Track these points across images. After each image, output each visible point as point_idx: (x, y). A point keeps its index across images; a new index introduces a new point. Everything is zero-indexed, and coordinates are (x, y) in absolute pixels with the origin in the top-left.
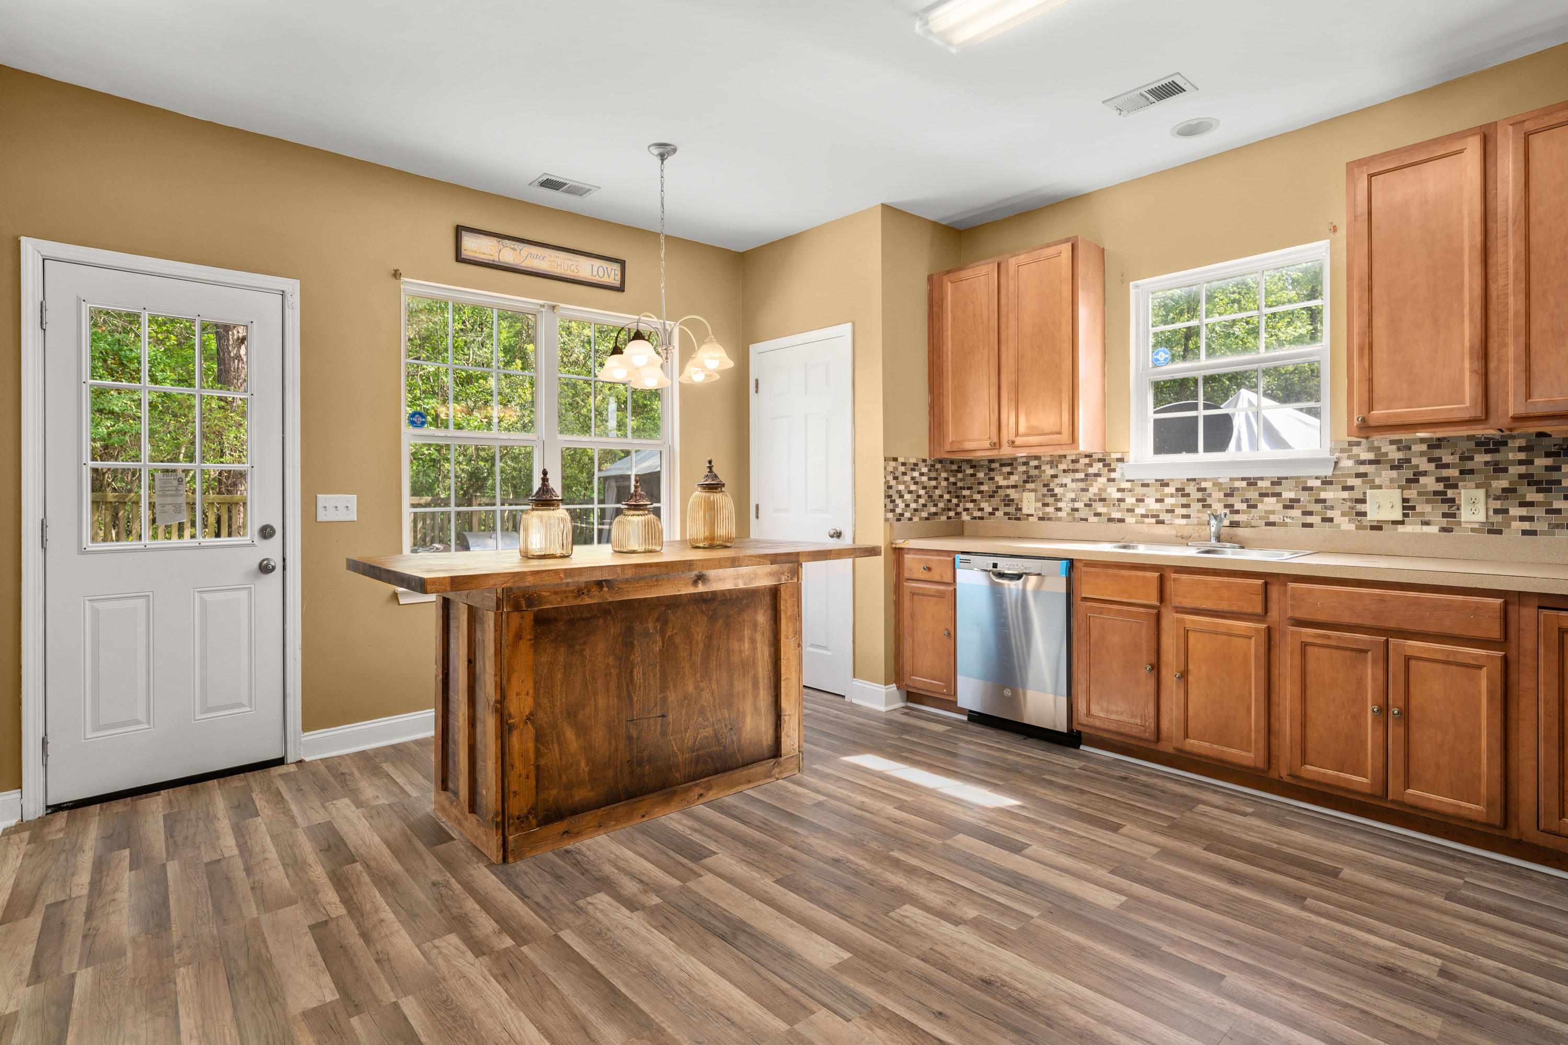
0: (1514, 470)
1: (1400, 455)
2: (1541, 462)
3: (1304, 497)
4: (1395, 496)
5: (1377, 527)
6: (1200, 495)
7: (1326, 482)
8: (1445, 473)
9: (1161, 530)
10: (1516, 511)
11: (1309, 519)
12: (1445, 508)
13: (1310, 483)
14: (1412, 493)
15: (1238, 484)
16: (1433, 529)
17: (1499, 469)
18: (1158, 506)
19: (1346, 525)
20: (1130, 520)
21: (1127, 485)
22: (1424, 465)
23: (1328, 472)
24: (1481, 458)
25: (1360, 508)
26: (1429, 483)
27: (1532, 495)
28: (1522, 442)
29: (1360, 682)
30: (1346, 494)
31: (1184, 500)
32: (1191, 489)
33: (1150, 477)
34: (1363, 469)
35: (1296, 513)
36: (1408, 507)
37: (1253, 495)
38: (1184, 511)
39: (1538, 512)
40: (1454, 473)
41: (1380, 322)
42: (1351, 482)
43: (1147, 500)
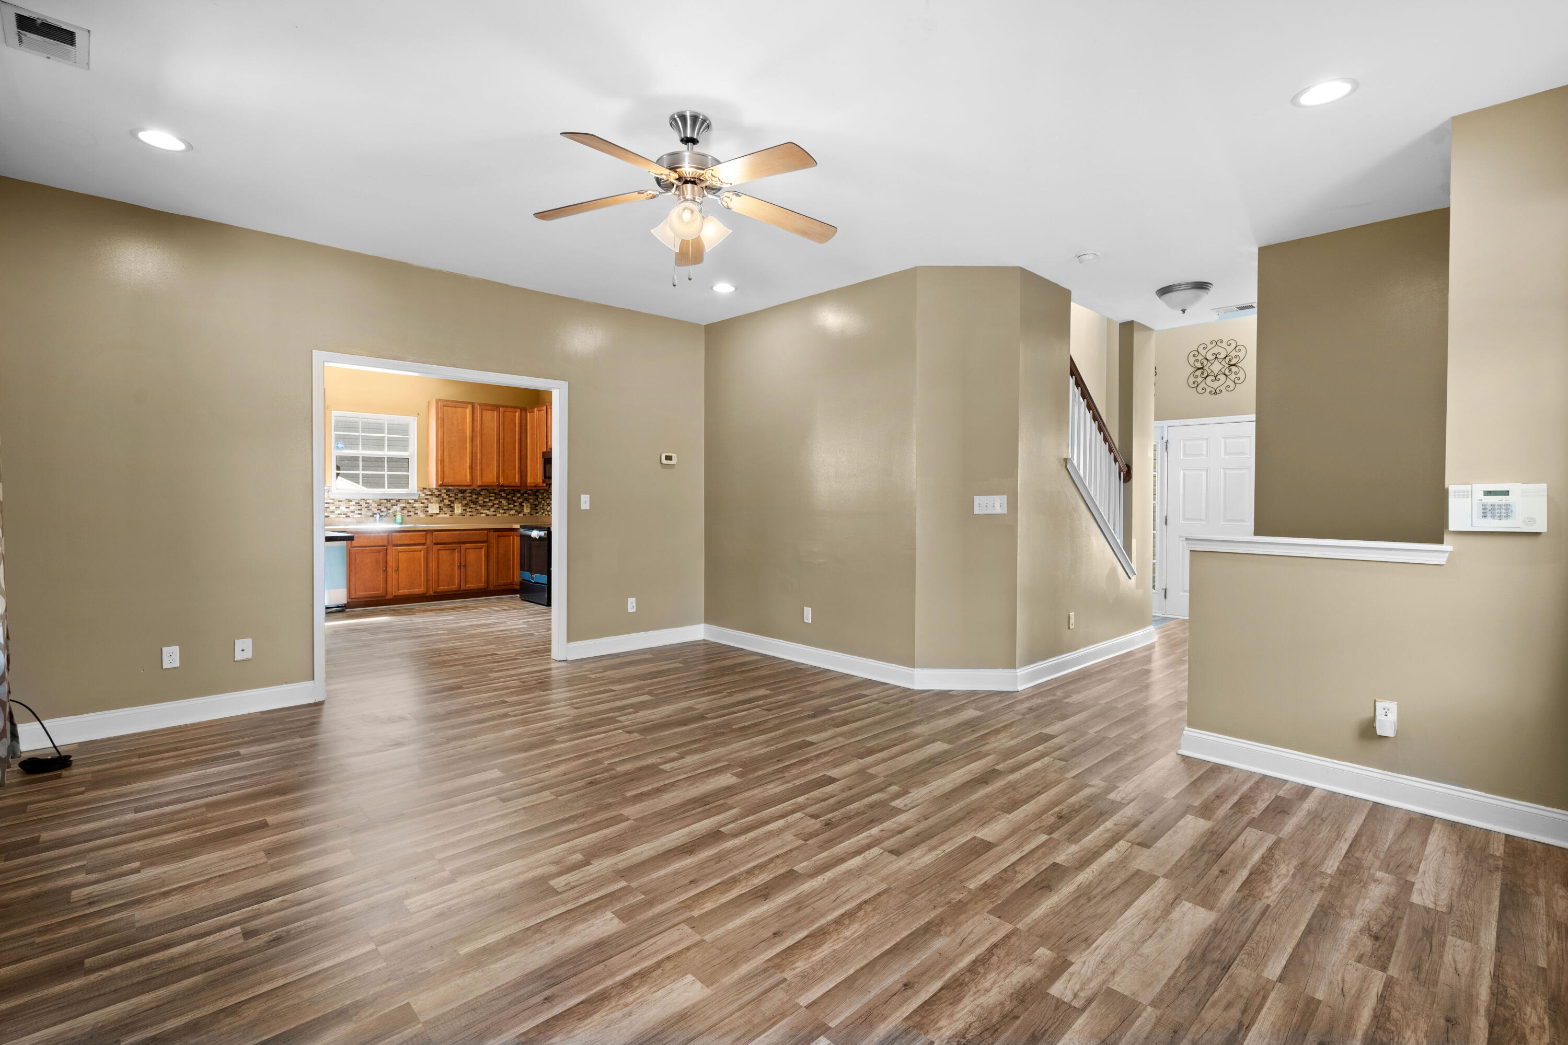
0: (468, 498)
1: (439, 493)
2: (474, 496)
3: (408, 506)
4: (437, 505)
5: (432, 515)
6: (366, 505)
7: (416, 501)
8: (451, 499)
9: (348, 520)
10: (469, 510)
11: (410, 514)
12: (451, 509)
13: (410, 501)
14: (442, 505)
15: (382, 501)
16: (448, 515)
17: (465, 498)
18: (347, 510)
19: (422, 515)
20: (332, 516)
21: (331, 501)
22: (445, 496)
23: (417, 498)
24: (460, 495)
25: (427, 509)
26: (446, 502)
27: (472, 506)
28: (469, 491)
29: (454, 558)
30: (422, 505)
31: (360, 507)
32: (362, 503)
33: (343, 498)
34: (427, 497)
35: (405, 511)
36: (441, 509)
37: (389, 505)
38: (359, 512)
39: (474, 510)
40: (453, 499)
41: (446, 454)
42: (423, 501)
43: (341, 508)
